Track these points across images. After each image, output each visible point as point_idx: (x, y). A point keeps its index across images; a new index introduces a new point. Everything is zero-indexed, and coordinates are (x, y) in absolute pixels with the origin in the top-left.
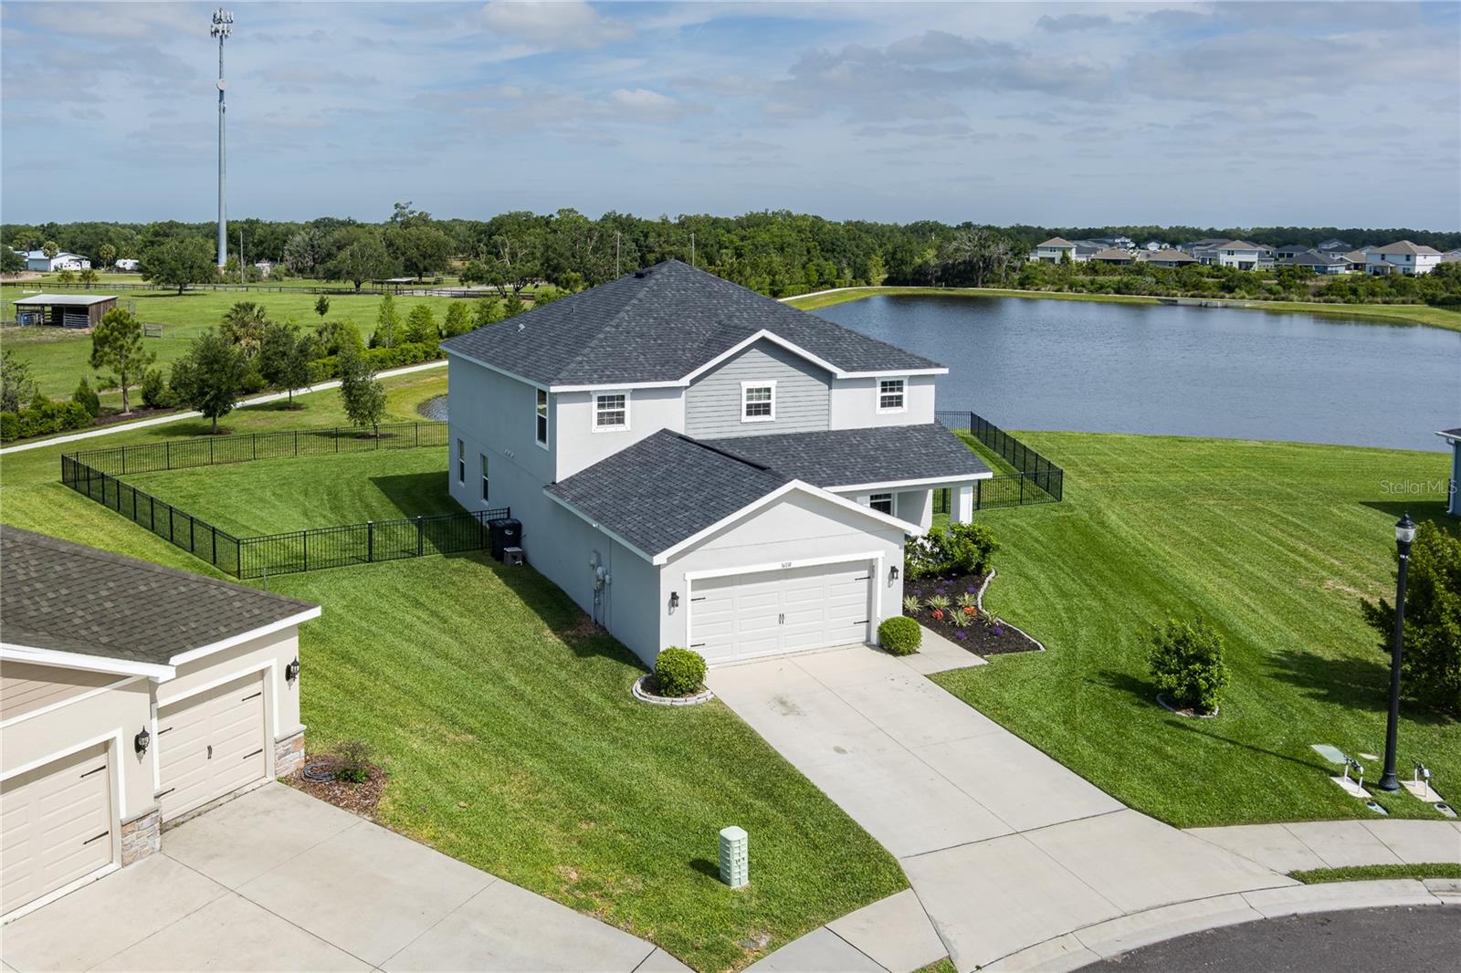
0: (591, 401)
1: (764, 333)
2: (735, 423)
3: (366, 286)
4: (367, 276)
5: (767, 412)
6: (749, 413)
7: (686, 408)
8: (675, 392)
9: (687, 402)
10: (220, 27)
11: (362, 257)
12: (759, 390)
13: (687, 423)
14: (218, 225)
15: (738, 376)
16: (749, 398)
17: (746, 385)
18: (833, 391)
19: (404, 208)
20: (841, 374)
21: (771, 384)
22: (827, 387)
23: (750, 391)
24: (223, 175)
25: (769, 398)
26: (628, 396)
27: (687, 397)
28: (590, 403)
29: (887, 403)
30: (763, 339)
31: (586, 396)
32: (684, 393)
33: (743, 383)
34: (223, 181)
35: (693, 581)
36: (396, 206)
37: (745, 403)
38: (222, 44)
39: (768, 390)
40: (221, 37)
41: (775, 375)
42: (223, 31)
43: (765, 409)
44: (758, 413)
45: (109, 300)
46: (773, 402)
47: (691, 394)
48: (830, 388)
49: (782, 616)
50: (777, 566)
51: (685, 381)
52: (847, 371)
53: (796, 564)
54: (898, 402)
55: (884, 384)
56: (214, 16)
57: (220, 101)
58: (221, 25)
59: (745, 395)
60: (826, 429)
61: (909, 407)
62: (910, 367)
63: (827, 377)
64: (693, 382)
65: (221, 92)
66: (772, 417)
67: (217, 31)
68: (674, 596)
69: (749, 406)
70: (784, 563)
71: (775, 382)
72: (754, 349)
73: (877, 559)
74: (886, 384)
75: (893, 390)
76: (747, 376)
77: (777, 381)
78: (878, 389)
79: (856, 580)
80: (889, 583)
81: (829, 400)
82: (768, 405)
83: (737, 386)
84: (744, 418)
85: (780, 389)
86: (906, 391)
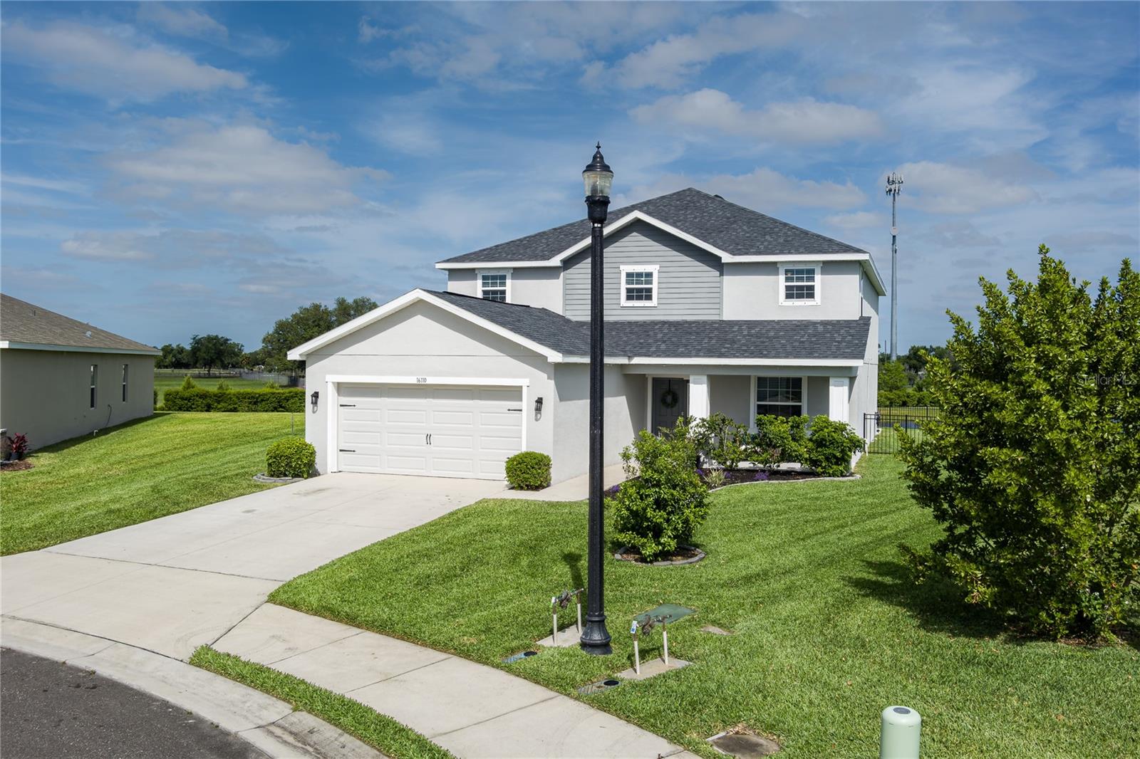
0: (476, 280)
1: (637, 214)
2: (615, 307)
5: (649, 298)
6: (629, 298)
7: (565, 289)
8: (551, 272)
9: (565, 284)
10: (893, 187)
12: (639, 275)
13: (565, 305)
15: (618, 260)
16: (629, 282)
17: (626, 269)
18: (725, 277)
20: (726, 258)
21: (653, 269)
22: (718, 273)
23: (629, 275)
24: (894, 301)
25: (651, 283)
26: (508, 276)
27: (565, 279)
28: (474, 282)
29: (792, 293)
30: (638, 221)
31: (472, 274)
32: (562, 274)
33: (622, 267)
34: (894, 306)
35: (334, 383)
37: (624, 286)
38: (894, 200)
39: (649, 275)
40: (894, 194)
41: (659, 259)
42: (895, 190)
43: (647, 294)
44: (639, 298)
46: (655, 286)
48: (722, 274)
49: (429, 436)
50: (412, 380)
51: (556, 261)
52: (733, 253)
53: (431, 380)
54: (809, 293)
55: (787, 271)
57: (893, 244)
59: (624, 279)
60: (716, 318)
61: (823, 298)
63: (714, 261)
64: (568, 263)
65: (894, 237)
66: (654, 302)
67: (890, 190)
69: (629, 290)
70: (420, 377)
71: (657, 267)
72: (634, 234)
73: (521, 387)
74: (792, 273)
75: (801, 279)
76: (625, 260)
77: (658, 266)
78: (782, 278)
79: (509, 410)
80: (536, 415)
81: (721, 287)
82: (650, 290)
83: (616, 270)
84: (624, 302)
85: (663, 275)
86: (818, 281)
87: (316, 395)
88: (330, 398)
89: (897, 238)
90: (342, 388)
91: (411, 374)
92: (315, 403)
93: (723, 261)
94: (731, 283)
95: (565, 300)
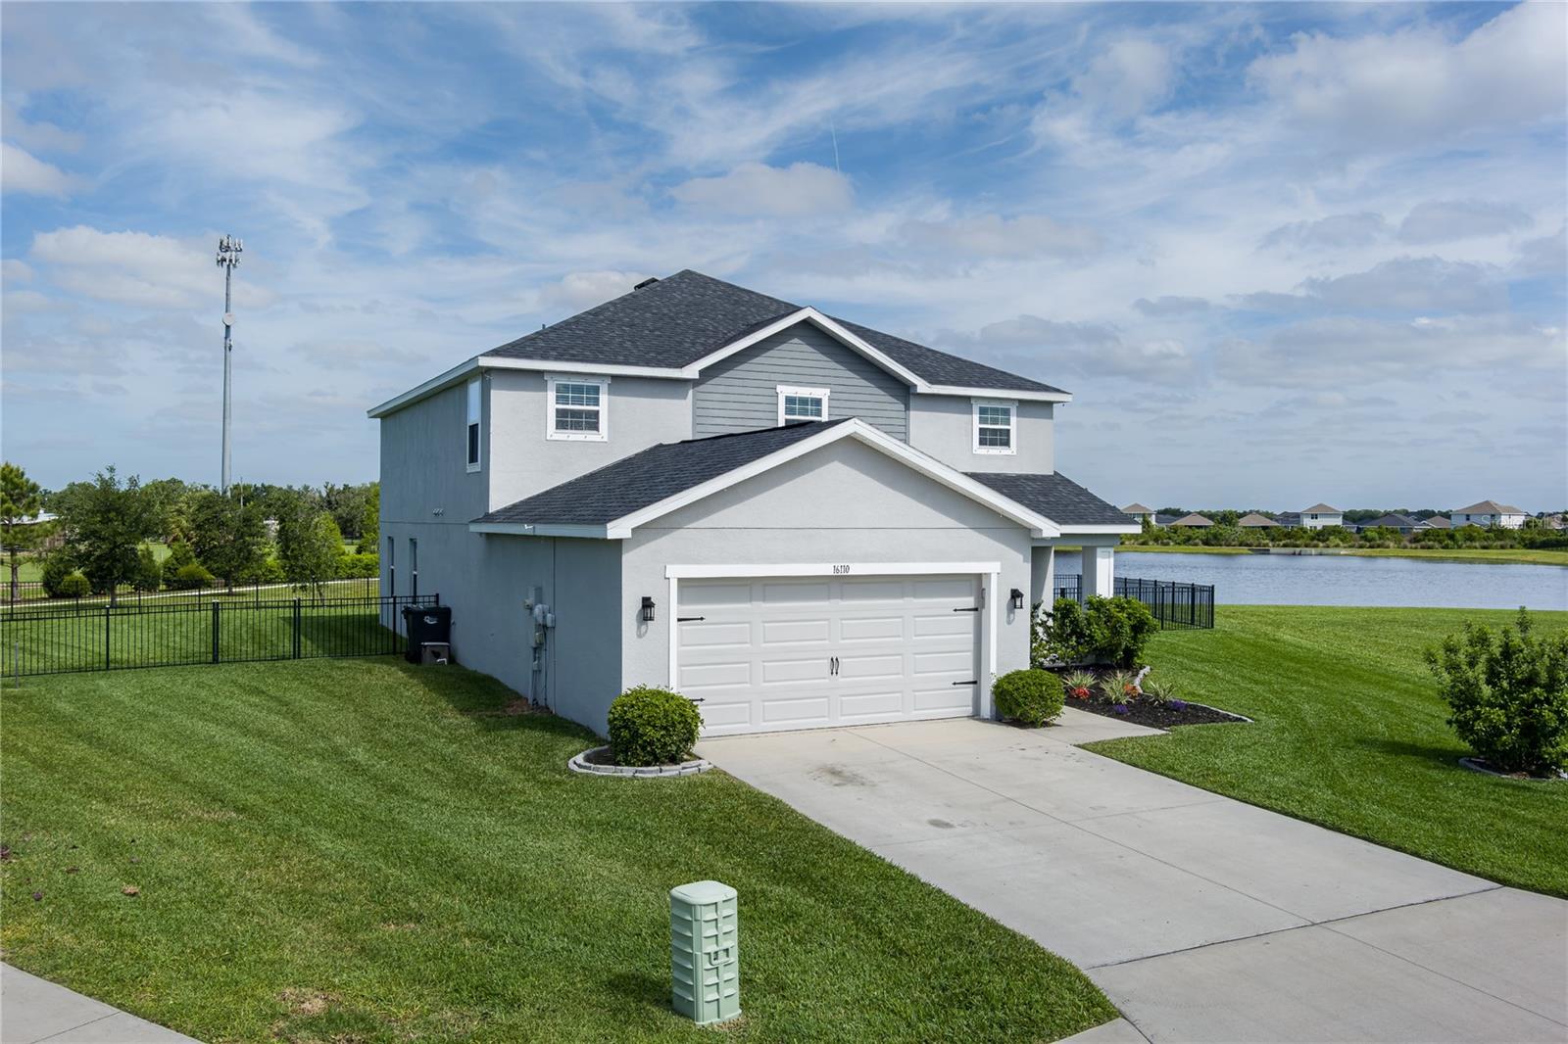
0: (547, 388)
1: (809, 313)
7: (695, 416)
8: (682, 387)
9: (695, 408)
10: (227, 255)
12: (804, 401)
15: (773, 377)
16: (786, 411)
17: (785, 391)
18: (913, 414)
20: (922, 386)
21: (822, 393)
22: (902, 407)
23: (790, 400)
24: (227, 421)
25: (818, 413)
26: (604, 388)
27: (695, 400)
28: (541, 394)
29: (985, 438)
30: (807, 323)
31: (539, 378)
32: (691, 392)
33: (780, 388)
34: (227, 427)
35: (679, 580)
37: (782, 417)
38: (229, 274)
39: (817, 402)
40: (229, 266)
41: (827, 380)
42: (231, 261)
48: (907, 408)
49: (834, 662)
50: (826, 569)
51: (692, 371)
52: (932, 382)
54: (1003, 439)
55: (983, 409)
56: (221, 243)
57: (226, 338)
58: (228, 253)
61: (1019, 447)
62: (1020, 388)
63: (903, 391)
64: (707, 374)
65: (228, 327)
67: (223, 260)
68: (647, 603)
70: (839, 564)
71: (827, 391)
72: (796, 340)
73: (989, 575)
74: (986, 412)
75: (997, 421)
76: (784, 377)
77: (829, 390)
78: (976, 418)
79: (956, 610)
80: (1008, 616)
83: (771, 392)
85: (834, 403)
86: (1014, 424)
89: (232, 329)
91: (825, 559)
92: (641, 619)
93: (919, 391)
94: (921, 420)
95: (695, 432)
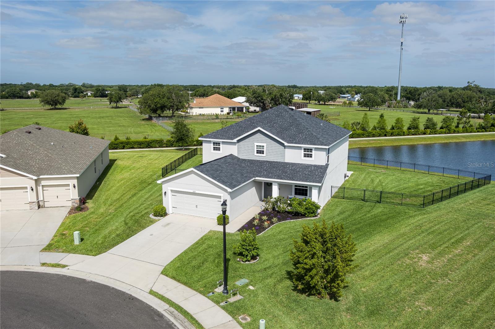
1: (259, 128)
2: (253, 155)
3: (431, 111)
4: (431, 108)
5: (263, 153)
6: (257, 153)
7: (238, 149)
8: (234, 144)
9: (238, 147)
10: (403, 20)
11: (431, 101)
12: (260, 146)
13: (238, 153)
14: (397, 88)
15: (254, 141)
16: (257, 148)
17: (256, 144)
19: (472, 83)
20: (286, 144)
21: (265, 145)
22: (284, 148)
23: (257, 146)
25: (264, 149)
26: (221, 143)
27: (238, 146)
28: (211, 144)
29: (305, 156)
30: (259, 130)
31: (210, 142)
32: (237, 144)
34: (400, 73)
36: (468, 82)
38: (403, 26)
39: (263, 146)
40: (403, 23)
41: (266, 142)
43: (262, 152)
44: (260, 153)
45: (318, 111)
46: (265, 150)
47: (239, 145)
48: (285, 148)
49: (197, 206)
51: (235, 140)
52: (288, 143)
53: (197, 192)
54: (311, 156)
55: (304, 149)
57: (401, 46)
59: (256, 147)
60: (283, 161)
61: (315, 158)
62: (314, 144)
63: (282, 144)
64: (239, 141)
65: (402, 43)
66: (265, 155)
69: (257, 151)
70: (194, 191)
72: (259, 133)
73: (221, 196)
74: (305, 150)
75: (308, 152)
76: (256, 141)
78: (303, 151)
79: (218, 201)
81: (285, 152)
82: (263, 151)
83: (253, 144)
84: (256, 154)
85: (267, 147)
86: (313, 153)
87: (165, 193)
88: (169, 194)
90: (172, 191)
91: (192, 190)
92: (165, 195)
93: (285, 145)
94: (287, 150)
95: (238, 152)
